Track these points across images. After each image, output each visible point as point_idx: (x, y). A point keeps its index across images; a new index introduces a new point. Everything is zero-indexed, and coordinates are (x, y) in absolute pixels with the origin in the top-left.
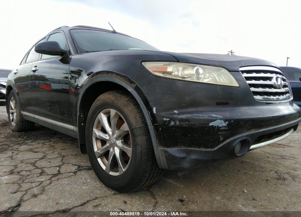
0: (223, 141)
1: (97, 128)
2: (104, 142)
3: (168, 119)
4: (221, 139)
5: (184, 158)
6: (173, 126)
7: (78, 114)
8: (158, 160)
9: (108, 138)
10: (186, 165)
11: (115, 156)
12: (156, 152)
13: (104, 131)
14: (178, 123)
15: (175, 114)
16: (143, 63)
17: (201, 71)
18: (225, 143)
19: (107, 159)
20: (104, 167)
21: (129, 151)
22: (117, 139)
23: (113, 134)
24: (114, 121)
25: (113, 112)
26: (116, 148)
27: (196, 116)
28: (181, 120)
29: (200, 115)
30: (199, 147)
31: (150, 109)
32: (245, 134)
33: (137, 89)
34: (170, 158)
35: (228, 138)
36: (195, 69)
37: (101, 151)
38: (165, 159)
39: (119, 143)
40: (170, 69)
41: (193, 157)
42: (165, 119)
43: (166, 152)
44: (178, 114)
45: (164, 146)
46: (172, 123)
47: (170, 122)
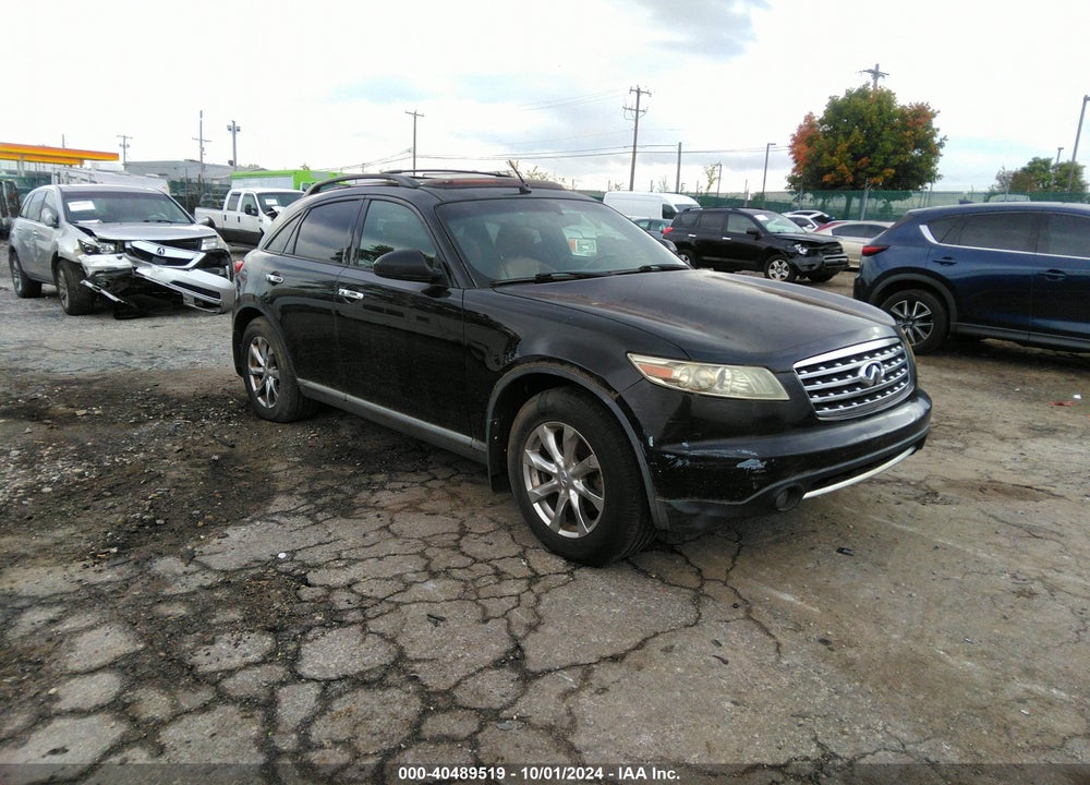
0: (758, 490)
1: (532, 449)
2: (545, 476)
3: (672, 457)
4: (755, 488)
5: (695, 515)
6: (680, 467)
7: (489, 420)
8: (654, 515)
9: (555, 471)
10: (699, 524)
11: (569, 504)
12: (652, 506)
13: (548, 457)
14: (688, 463)
15: (684, 448)
16: (629, 355)
17: (728, 374)
18: (760, 492)
19: (554, 509)
20: (548, 522)
21: (599, 501)
22: (575, 476)
23: (567, 467)
24: (570, 447)
25: (569, 431)
26: (572, 492)
27: (715, 453)
28: (692, 458)
29: (724, 451)
30: (721, 499)
31: (644, 440)
32: (793, 479)
33: (621, 402)
34: (674, 515)
35: (766, 485)
36: (720, 371)
37: (541, 492)
38: (666, 516)
39: (579, 484)
40: (676, 373)
41: (711, 513)
42: (667, 456)
43: (669, 505)
44: (689, 449)
45: (665, 497)
46: (680, 463)
47: (675, 461)
